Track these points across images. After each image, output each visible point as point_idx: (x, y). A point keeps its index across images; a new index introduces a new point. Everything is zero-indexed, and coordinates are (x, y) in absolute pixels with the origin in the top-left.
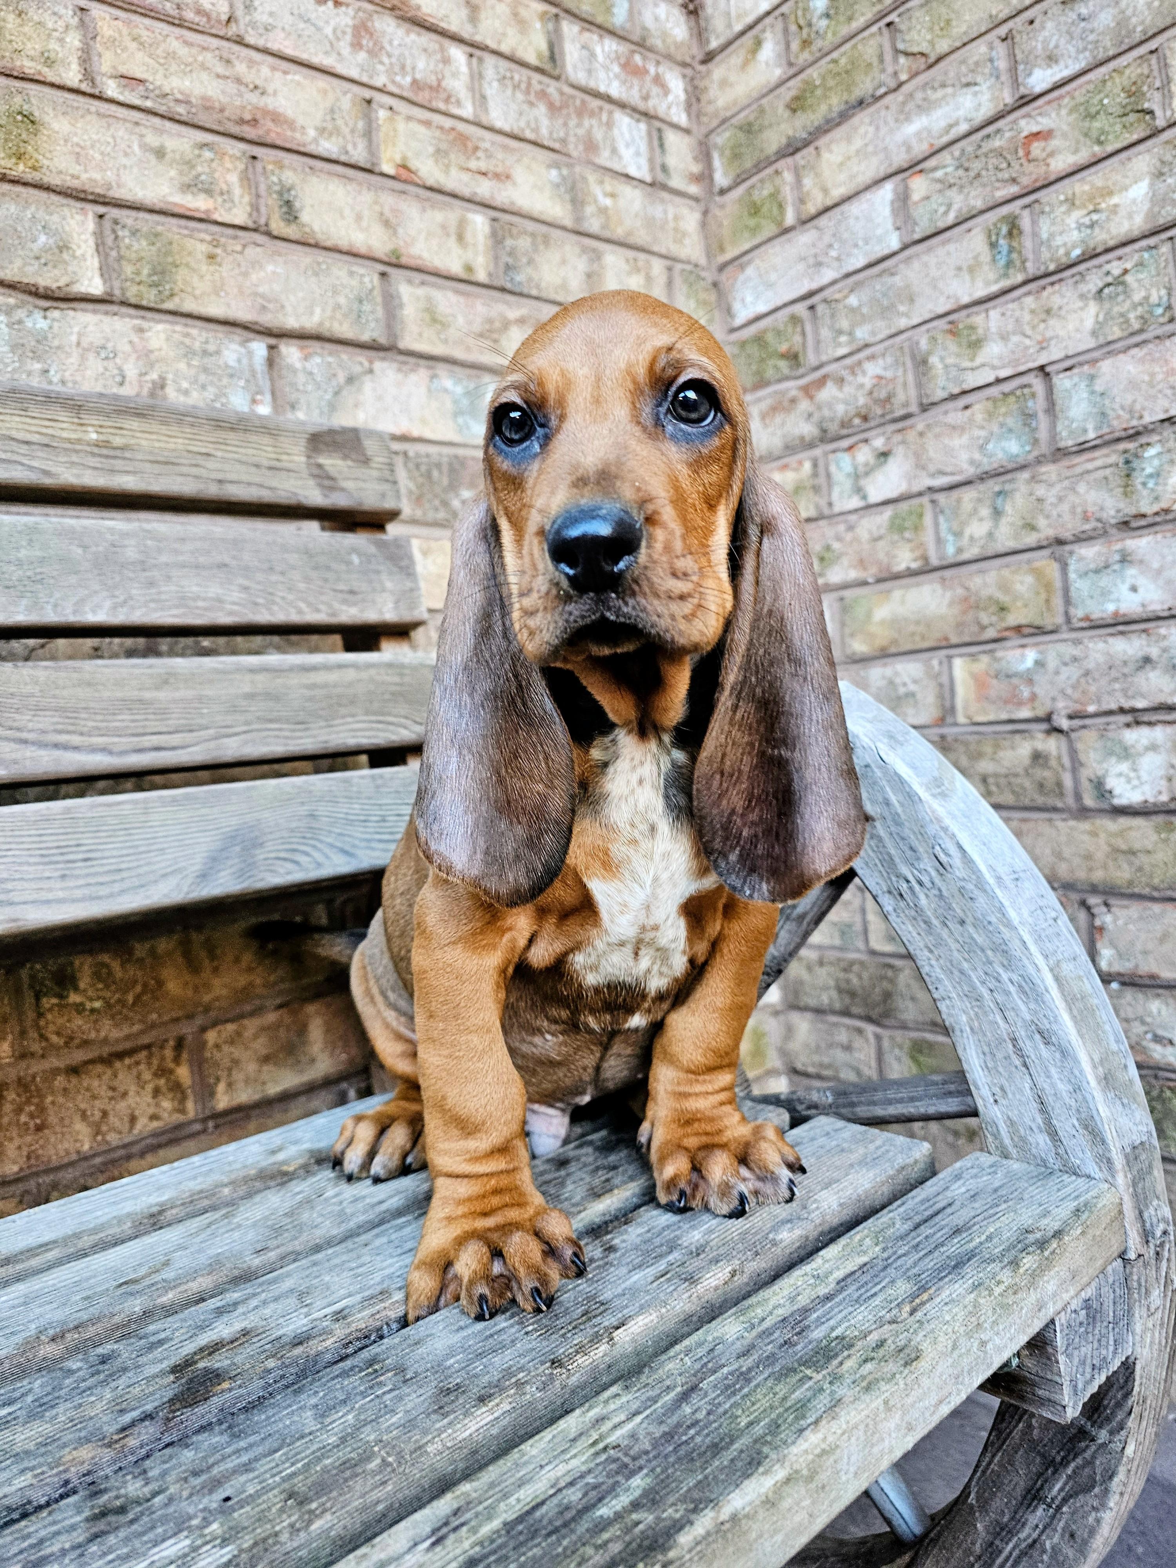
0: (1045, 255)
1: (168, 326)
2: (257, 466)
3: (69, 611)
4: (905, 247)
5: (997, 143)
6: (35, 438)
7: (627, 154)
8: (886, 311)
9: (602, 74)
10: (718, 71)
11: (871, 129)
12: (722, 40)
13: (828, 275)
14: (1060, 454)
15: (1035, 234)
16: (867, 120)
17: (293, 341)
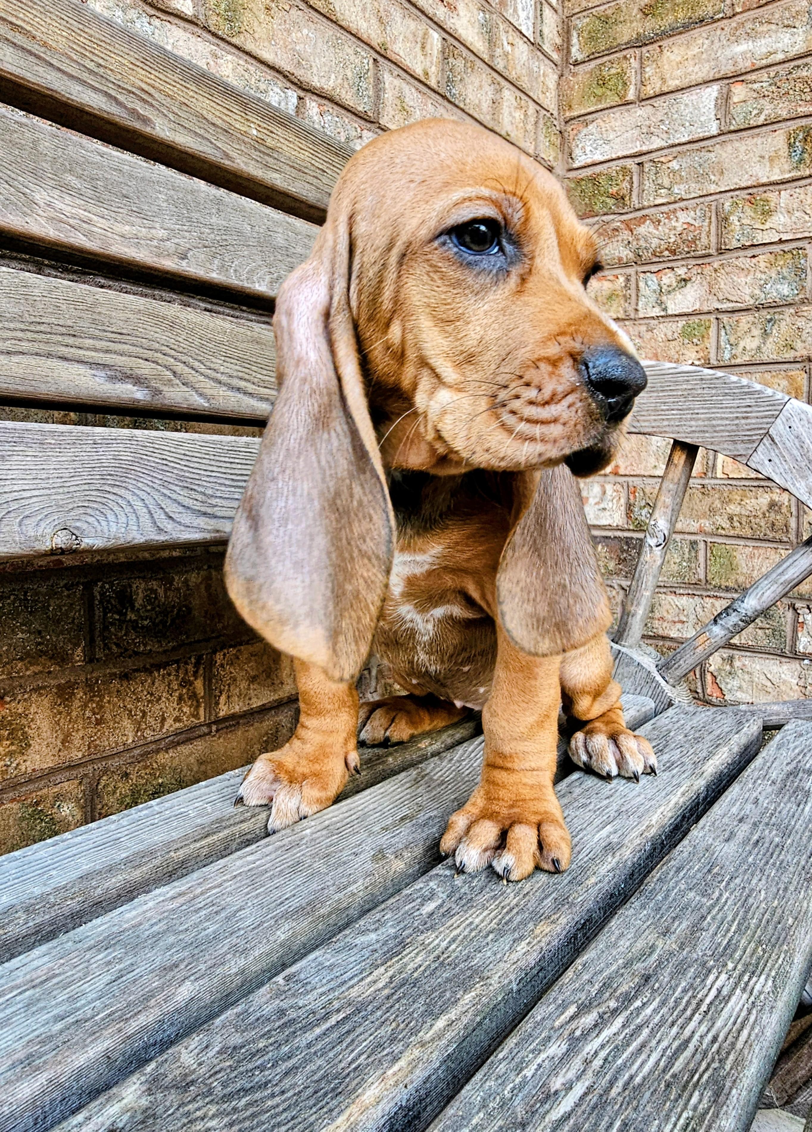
4: (721, 134)
5: (803, 73)
7: (523, 15)
8: (700, 177)
11: (707, 42)
13: (657, 143)
16: (704, 35)
17: (315, 97)
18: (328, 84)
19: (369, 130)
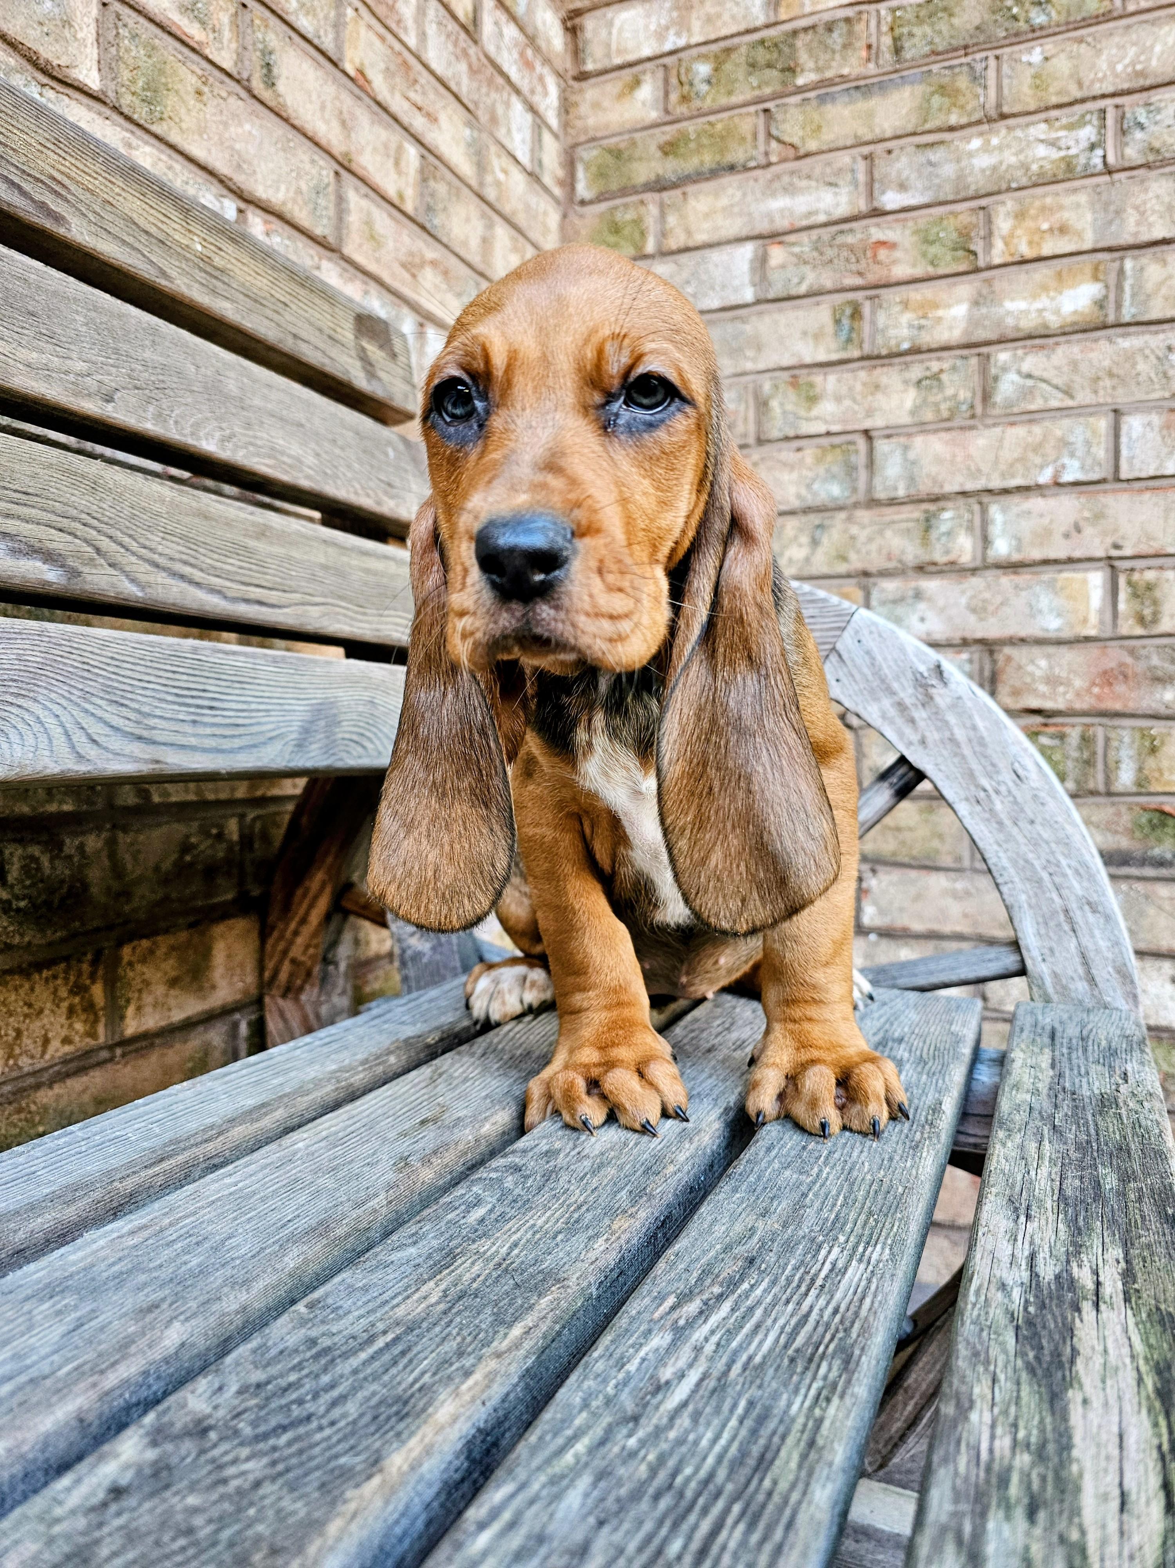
0: (880, 340)
1: (153, 148)
4: (758, 302)
5: (850, 239)
6: (153, 230)
7: (517, 137)
8: (736, 352)
9: (506, 55)
10: (591, 92)
11: (739, 194)
12: (599, 66)
14: (873, 503)
15: (873, 323)
16: (735, 184)
17: (259, 212)
18: (277, 196)
19: (330, 259)
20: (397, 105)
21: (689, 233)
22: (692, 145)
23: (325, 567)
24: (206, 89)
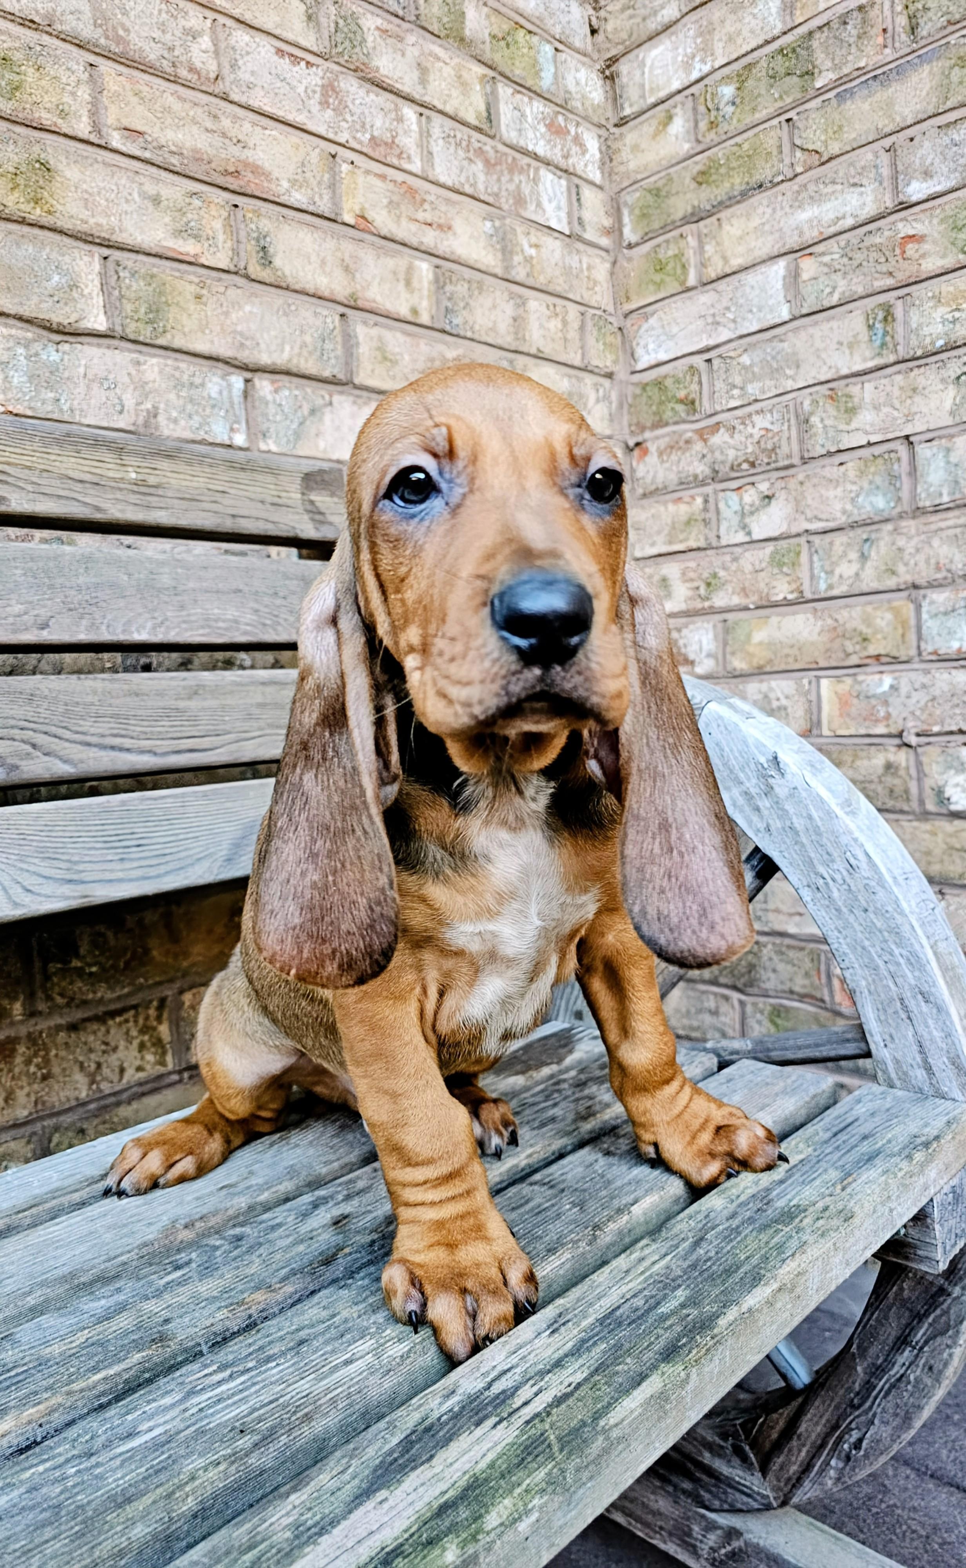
0: (914, 342)
1: (162, 361)
2: (262, 502)
3: (119, 630)
4: (794, 319)
5: (877, 240)
6: (87, 477)
7: (549, 207)
8: (775, 372)
9: (530, 134)
10: (630, 136)
11: (769, 211)
12: (636, 109)
13: (725, 335)
14: (918, 512)
15: (906, 323)
16: (765, 202)
17: (266, 376)
18: (280, 359)
19: (341, 393)
20: (404, 230)
21: (725, 259)
22: (723, 170)
23: (262, 705)
24: (204, 292)
